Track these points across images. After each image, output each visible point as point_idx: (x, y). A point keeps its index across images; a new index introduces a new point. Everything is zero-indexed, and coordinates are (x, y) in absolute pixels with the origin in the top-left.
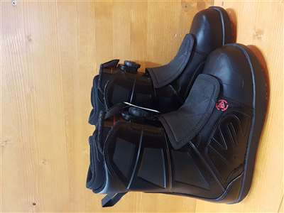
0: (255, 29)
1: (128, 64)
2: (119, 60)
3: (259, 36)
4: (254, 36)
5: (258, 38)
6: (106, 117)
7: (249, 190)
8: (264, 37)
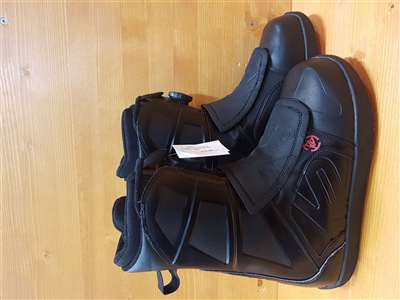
2: (162, 93)
6: (145, 165)
7: (354, 268)
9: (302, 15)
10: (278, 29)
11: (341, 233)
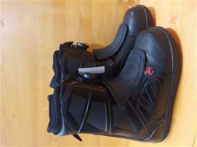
0: (170, 16)
1: (79, 44)
2: (73, 42)
3: (174, 21)
4: (170, 21)
5: (173, 23)
8: (177, 22)
9: (145, 7)
10: (132, 13)
11: (163, 116)
